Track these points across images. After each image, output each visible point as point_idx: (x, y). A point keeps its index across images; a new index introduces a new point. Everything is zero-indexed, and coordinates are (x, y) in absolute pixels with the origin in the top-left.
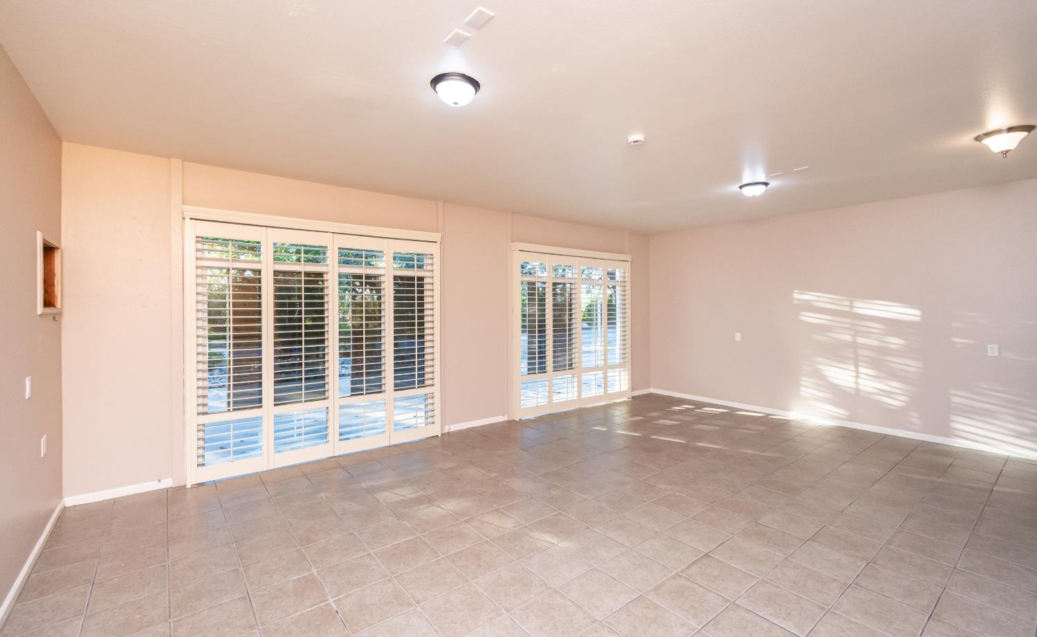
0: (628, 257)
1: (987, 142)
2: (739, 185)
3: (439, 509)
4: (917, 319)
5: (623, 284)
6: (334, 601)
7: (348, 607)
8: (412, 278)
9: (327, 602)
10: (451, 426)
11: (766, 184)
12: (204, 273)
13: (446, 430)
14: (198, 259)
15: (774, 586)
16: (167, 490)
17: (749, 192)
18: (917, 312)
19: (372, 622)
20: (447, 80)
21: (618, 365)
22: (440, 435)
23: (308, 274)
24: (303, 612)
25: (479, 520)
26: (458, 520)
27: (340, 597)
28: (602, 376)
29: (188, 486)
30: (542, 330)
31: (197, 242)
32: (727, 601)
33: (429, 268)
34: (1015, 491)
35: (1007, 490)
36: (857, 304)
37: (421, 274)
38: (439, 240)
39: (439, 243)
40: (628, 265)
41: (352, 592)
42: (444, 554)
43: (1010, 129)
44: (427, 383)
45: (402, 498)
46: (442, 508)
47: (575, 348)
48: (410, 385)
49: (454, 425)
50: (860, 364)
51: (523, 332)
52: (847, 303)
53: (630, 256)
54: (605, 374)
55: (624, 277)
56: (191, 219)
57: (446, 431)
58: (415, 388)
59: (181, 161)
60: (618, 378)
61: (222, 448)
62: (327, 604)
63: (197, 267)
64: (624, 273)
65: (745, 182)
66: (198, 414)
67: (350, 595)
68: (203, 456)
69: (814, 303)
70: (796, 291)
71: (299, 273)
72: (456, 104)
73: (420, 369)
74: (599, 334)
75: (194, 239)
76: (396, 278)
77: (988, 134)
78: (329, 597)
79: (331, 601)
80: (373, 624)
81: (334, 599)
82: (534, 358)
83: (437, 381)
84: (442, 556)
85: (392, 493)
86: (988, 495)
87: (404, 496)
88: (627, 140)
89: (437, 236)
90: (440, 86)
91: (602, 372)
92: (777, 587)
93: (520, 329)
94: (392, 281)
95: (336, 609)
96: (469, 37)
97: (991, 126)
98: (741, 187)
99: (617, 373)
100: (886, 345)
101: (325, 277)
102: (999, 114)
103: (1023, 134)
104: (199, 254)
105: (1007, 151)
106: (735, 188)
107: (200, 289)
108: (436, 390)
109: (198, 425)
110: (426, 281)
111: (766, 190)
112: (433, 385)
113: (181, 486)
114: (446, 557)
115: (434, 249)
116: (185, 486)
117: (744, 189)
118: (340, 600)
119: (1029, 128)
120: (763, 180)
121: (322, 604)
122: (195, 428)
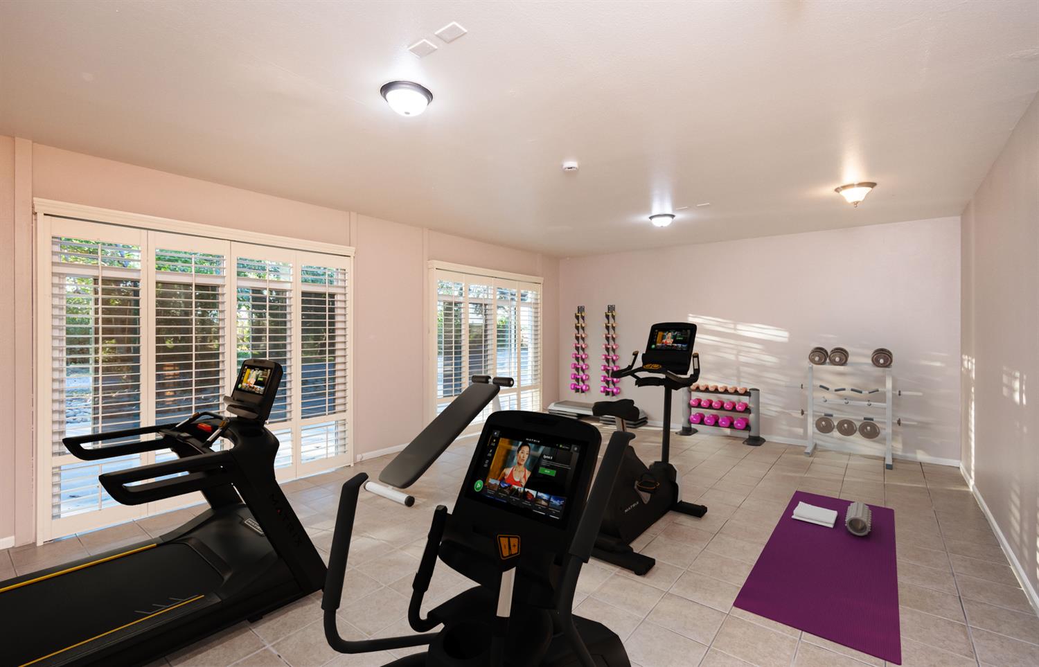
0: (540, 279)
1: (843, 193)
2: (650, 216)
3: (368, 539)
4: (786, 340)
5: (535, 306)
6: (273, 646)
7: (290, 649)
8: (322, 295)
9: (264, 648)
10: (364, 454)
11: (673, 216)
12: (61, 282)
13: (359, 457)
14: (54, 264)
15: (697, 574)
16: (8, 550)
17: (658, 223)
18: (786, 334)
19: (323, 660)
20: (400, 88)
21: (529, 387)
22: (352, 465)
23: (198, 287)
24: (238, 662)
25: (415, 546)
26: (393, 548)
27: (279, 641)
28: (515, 397)
29: (40, 543)
30: (458, 353)
31: (53, 243)
32: (663, 592)
33: (340, 284)
34: (860, 480)
35: (853, 479)
36: (739, 327)
37: (332, 290)
38: (352, 255)
39: (352, 257)
40: (540, 287)
41: (291, 634)
42: (386, 583)
43: (861, 185)
44: (338, 408)
45: (324, 532)
46: (372, 538)
47: (490, 369)
48: (320, 411)
49: (367, 454)
50: (742, 380)
51: (440, 353)
52: (732, 326)
53: (543, 278)
54: (519, 395)
55: (537, 299)
56: (45, 215)
57: (358, 460)
58: (325, 415)
59: (31, 142)
60: (530, 399)
61: (73, 497)
62: (265, 650)
63: (54, 274)
64: (537, 295)
65: (653, 214)
66: (54, 454)
67: (288, 637)
68: (59, 506)
69: (704, 325)
70: (690, 315)
71: (188, 286)
72: (407, 113)
73: (330, 394)
74: (513, 355)
75: (49, 240)
76: (304, 294)
77: (844, 187)
78: (265, 642)
79: (268, 646)
80: (324, 662)
81: (272, 644)
82: (451, 381)
83: (350, 406)
84: (384, 585)
85: (312, 528)
86: (841, 484)
87: (326, 530)
88: (562, 166)
89: (350, 250)
90: (390, 94)
91: (515, 393)
92: (700, 575)
93: (437, 350)
94: (300, 298)
95: (277, 653)
96: (435, 50)
97: (846, 182)
98: (651, 218)
99: (530, 395)
100: (764, 363)
101: (220, 291)
102: (852, 170)
103: (868, 189)
104: (56, 259)
105: (857, 202)
106: (645, 218)
107: (56, 302)
108: (349, 416)
109: (53, 468)
110: (337, 298)
111: (672, 223)
112: (345, 411)
113: (30, 544)
114: (389, 586)
115: (347, 264)
116: (35, 544)
117: (654, 220)
118: (279, 644)
119: (872, 185)
120: (670, 212)
121: (259, 651)
122: (50, 471)
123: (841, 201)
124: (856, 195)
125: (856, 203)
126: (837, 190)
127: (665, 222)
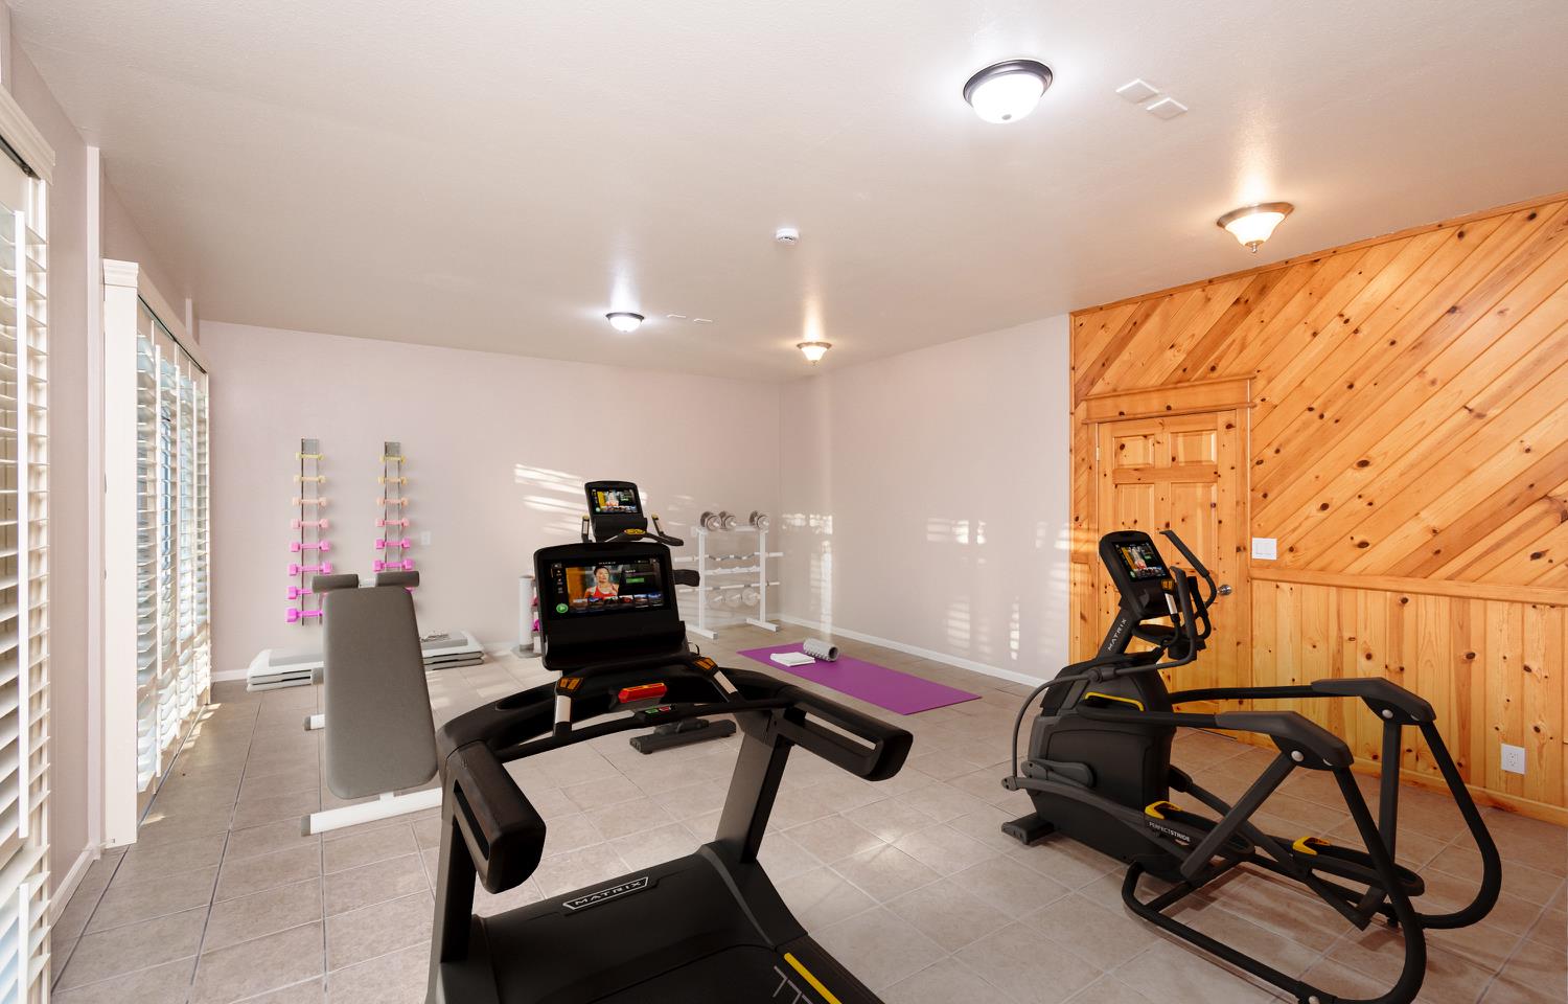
1: (804, 350)
2: (608, 311)
17: (618, 325)
43: (818, 344)
65: (613, 309)
77: (805, 344)
103: (825, 349)
111: (638, 333)
119: (828, 345)
123: (800, 358)
124: (814, 354)
125: (814, 362)
126: (799, 346)
127: (632, 325)
